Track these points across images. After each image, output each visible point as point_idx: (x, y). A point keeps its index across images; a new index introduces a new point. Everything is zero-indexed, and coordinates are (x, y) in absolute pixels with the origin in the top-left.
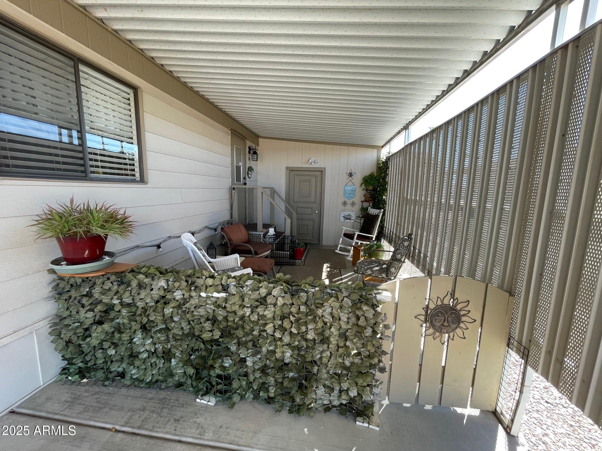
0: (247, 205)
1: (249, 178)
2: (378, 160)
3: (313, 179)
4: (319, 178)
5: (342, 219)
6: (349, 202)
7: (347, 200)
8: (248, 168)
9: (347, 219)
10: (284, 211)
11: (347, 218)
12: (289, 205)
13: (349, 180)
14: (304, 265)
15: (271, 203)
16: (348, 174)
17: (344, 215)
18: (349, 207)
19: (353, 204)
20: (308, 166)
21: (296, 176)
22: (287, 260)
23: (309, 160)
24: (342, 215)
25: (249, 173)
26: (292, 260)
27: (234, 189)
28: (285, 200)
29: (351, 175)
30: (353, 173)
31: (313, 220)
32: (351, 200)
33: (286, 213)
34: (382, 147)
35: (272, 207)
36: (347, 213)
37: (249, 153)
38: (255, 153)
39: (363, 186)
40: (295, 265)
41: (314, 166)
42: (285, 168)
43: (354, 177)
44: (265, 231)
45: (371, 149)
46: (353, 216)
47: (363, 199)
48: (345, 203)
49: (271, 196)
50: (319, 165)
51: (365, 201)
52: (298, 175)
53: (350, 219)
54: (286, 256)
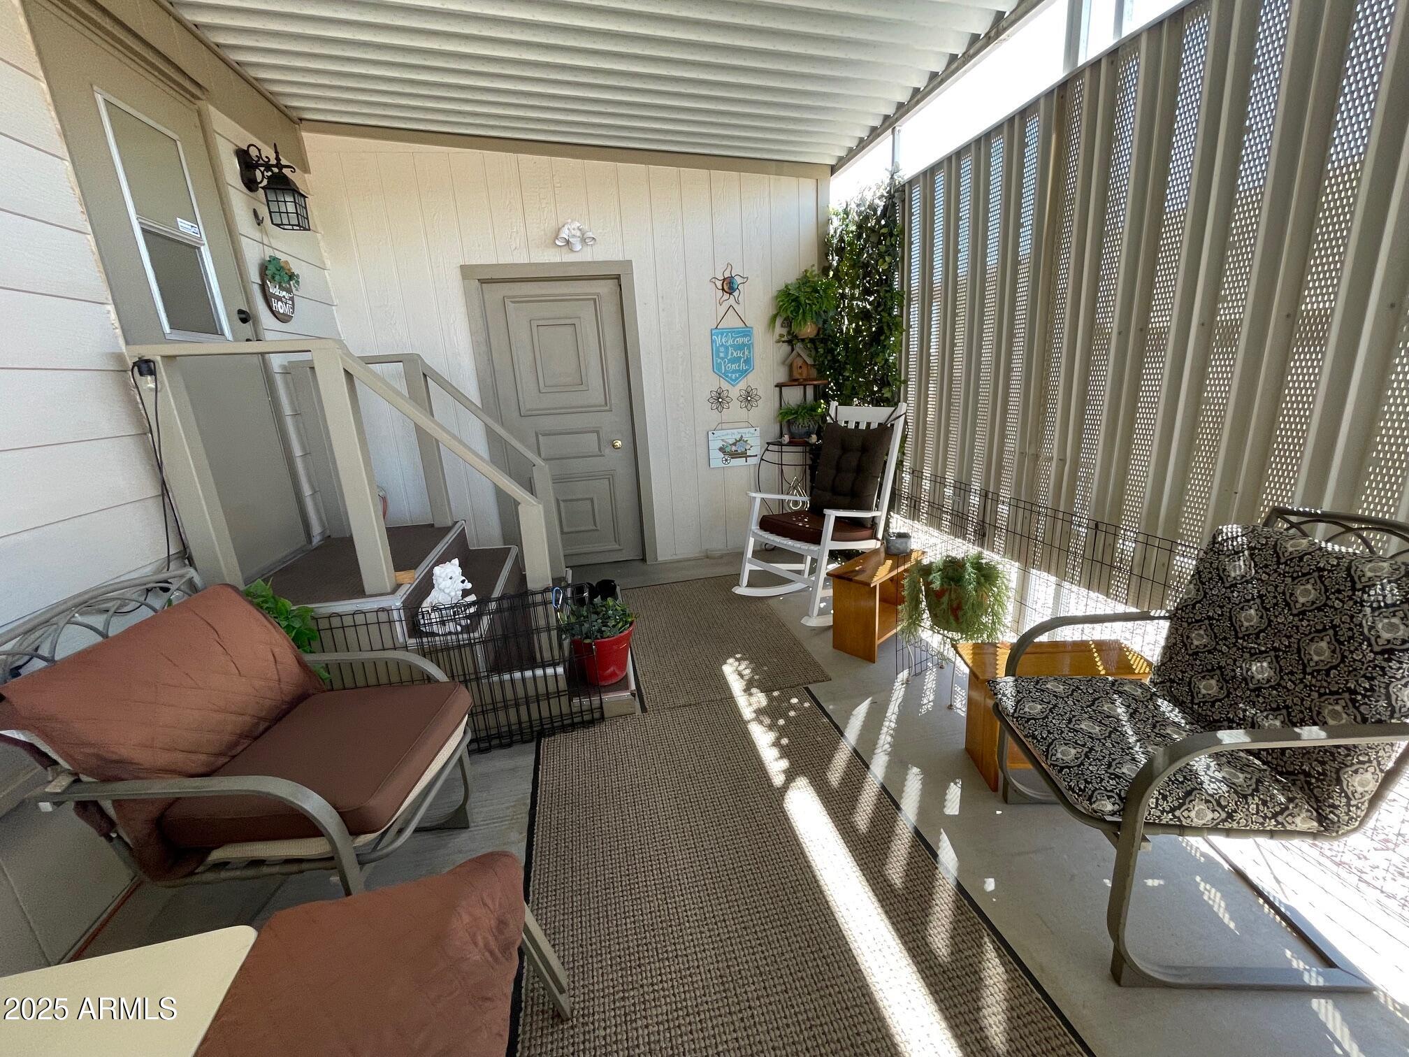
0: (297, 451)
1: (283, 318)
2: (823, 224)
3: (587, 313)
4: (609, 309)
5: (717, 458)
6: (735, 391)
7: (725, 385)
8: (263, 269)
9: (735, 455)
10: (486, 456)
11: (734, 452)
12: (503, 425)
13: (725, 305)
14: (644, 709)
15: (418, 429)
16: (719, 284)
17: (720, 444)
18: (735, 410)
19: (748, 398)
20: (558, 260)
21: (511, 307)
22: (559, 707)
23: (558, 231)
24: (716, 444)
25: (274, 290)
26: (586, 701)
27: (145, 367)
28: (478, 403)
29: (729, 286)
30: (738, 280)
31: (610, 477)
32: (742, 385)
33: (494, 461)
34: (833, 169)
35: (428, 447)
36: (730, 436)
37: (250, 184)
38: (281, 184)
39: (779, 330)
40: (602, 718)
41: (583, 254)
42: (456, 275)
43: (744, 292)
44: (410, 580)
45: (793, 180)
46: (755, 444)
47: (782, 376)
48: (719, 399)
49: (413, 396)
50: (603, 252)
51: (793, 381)
52: (517, 301)
53: (744, 455)
54: (552, 688)
